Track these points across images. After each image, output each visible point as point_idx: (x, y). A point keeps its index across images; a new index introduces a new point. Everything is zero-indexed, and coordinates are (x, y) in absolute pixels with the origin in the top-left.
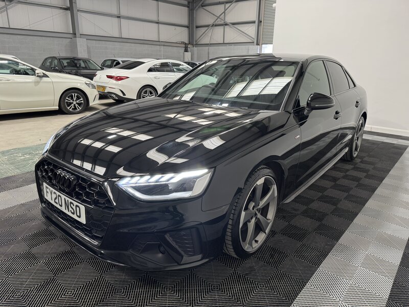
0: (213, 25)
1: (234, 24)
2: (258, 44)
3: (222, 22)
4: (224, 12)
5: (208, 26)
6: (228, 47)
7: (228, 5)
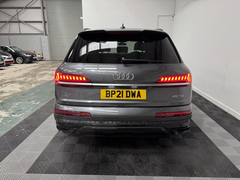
0: (9, 22)
1: (26, 22)
2: (46, 35)
3: (17, 20)
4: (17, 14)
5: (5, 22)
6: (25, 36)
7: (19, 10)
